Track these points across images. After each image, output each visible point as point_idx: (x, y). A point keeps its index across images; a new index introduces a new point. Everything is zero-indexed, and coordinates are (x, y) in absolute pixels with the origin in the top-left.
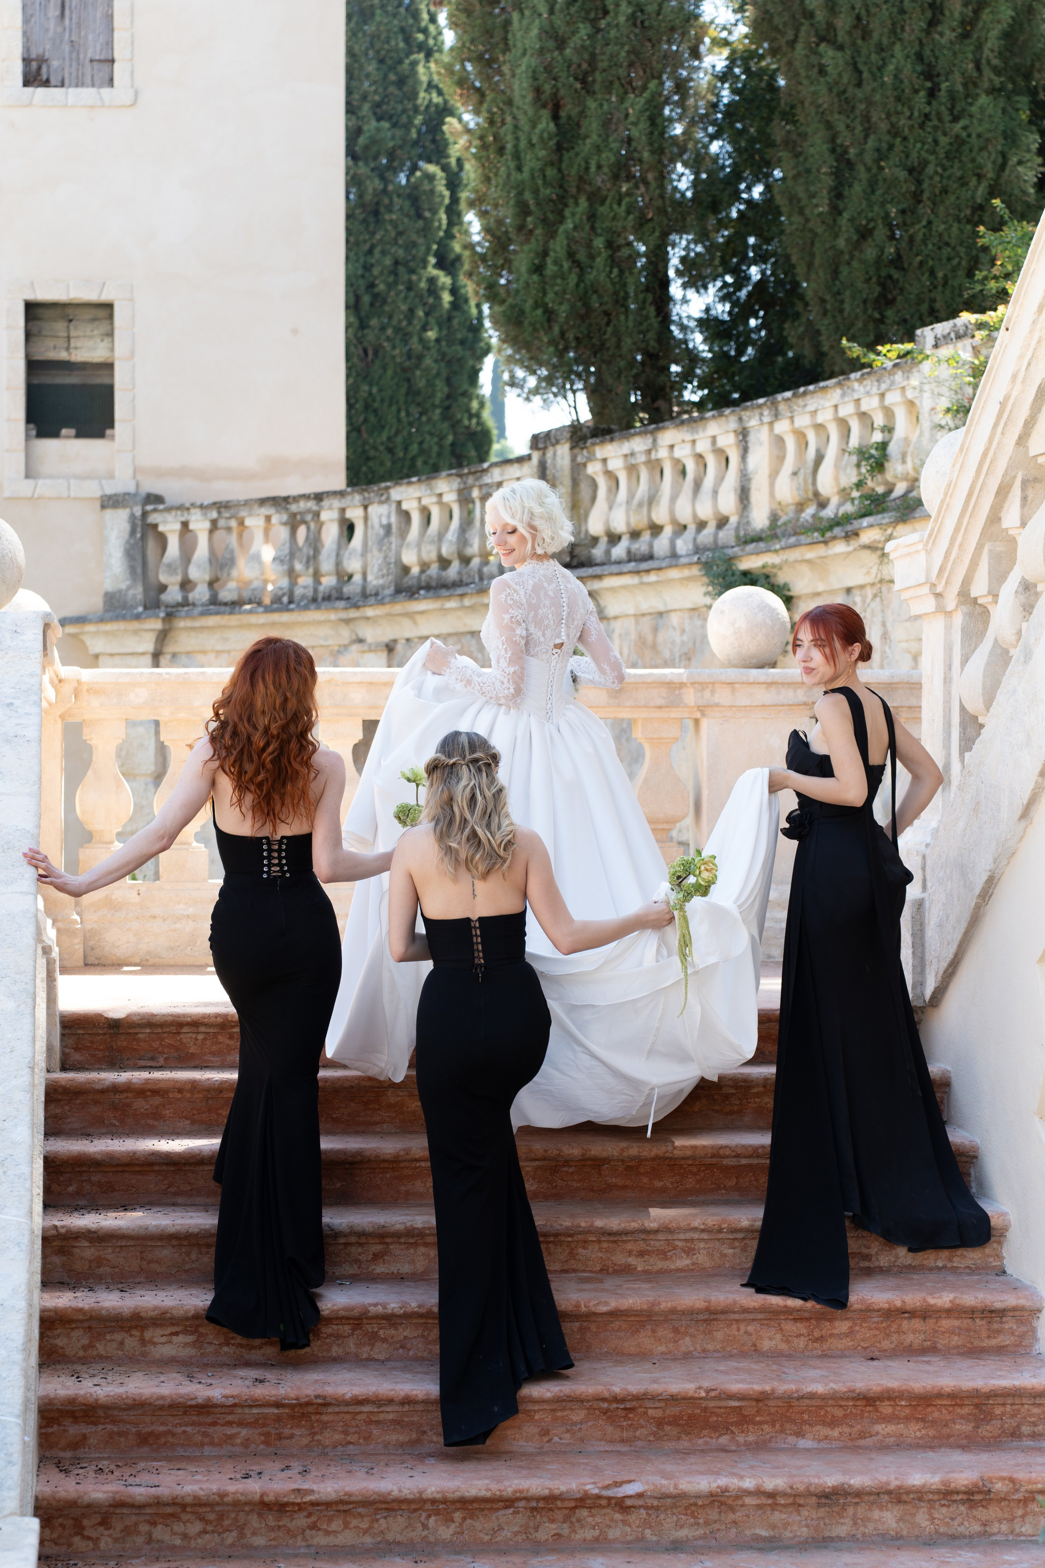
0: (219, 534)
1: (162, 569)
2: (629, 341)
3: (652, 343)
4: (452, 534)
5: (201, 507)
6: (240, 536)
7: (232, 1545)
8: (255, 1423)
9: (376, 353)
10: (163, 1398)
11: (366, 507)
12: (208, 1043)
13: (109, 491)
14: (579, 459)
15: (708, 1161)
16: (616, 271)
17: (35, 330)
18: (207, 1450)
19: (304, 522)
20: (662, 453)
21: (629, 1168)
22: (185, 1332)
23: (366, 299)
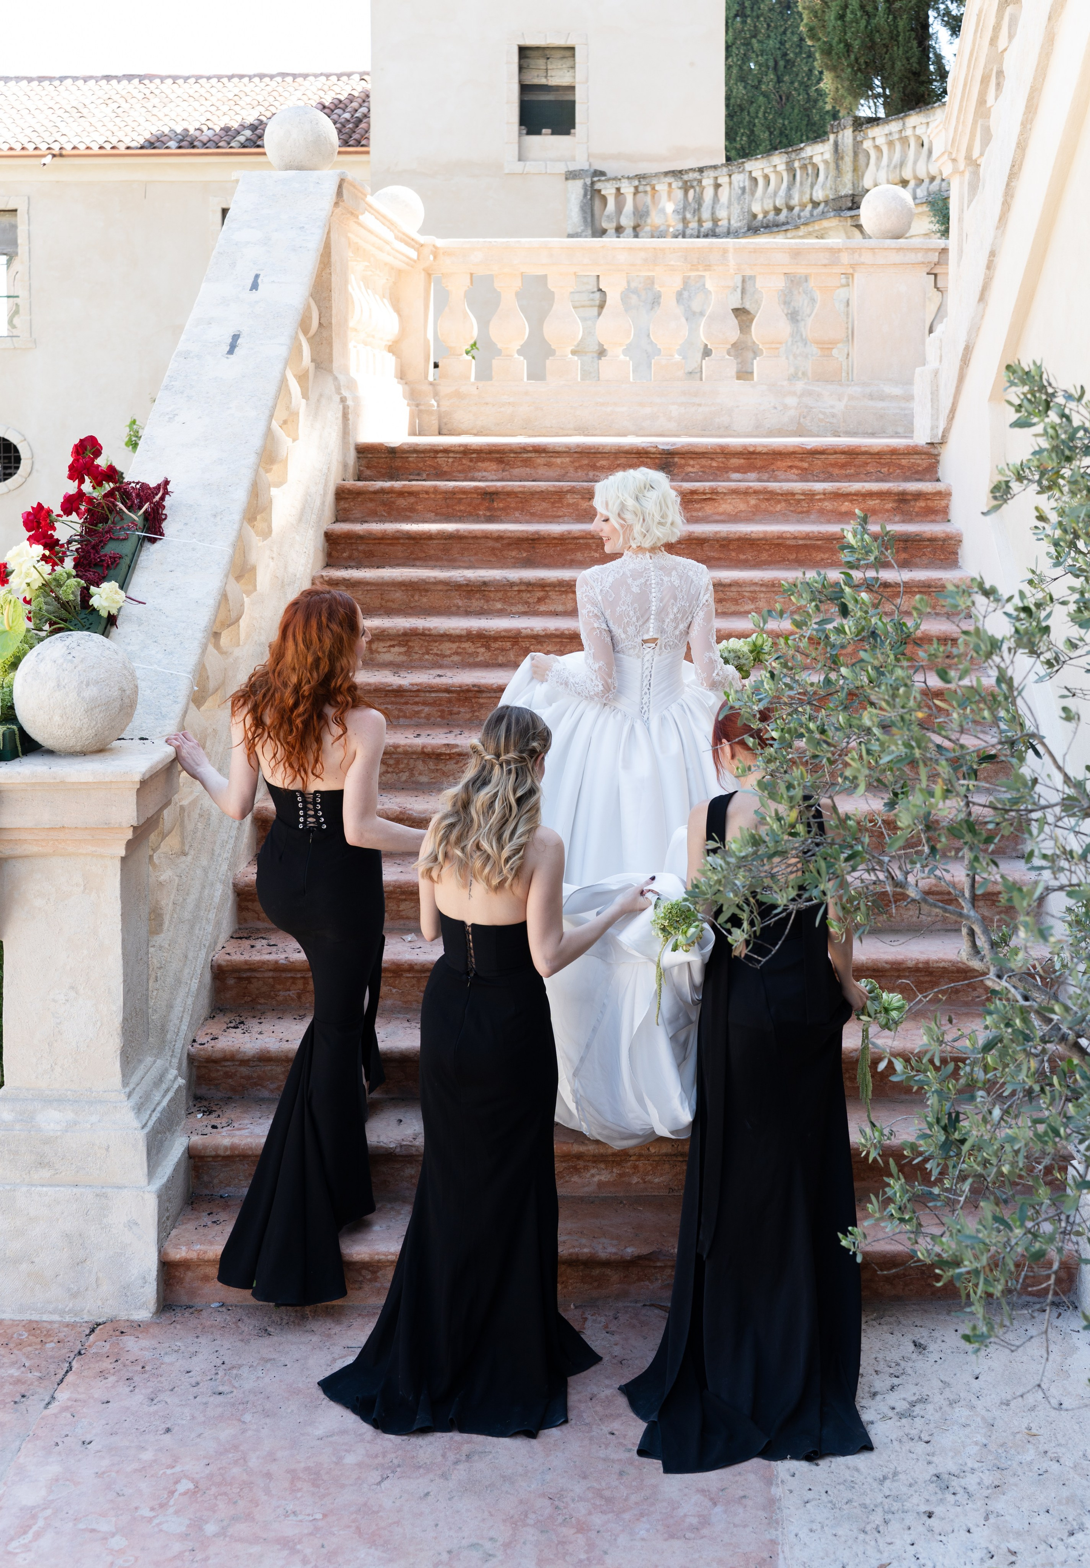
0: (639, 196)
1: (604, 219)
2: (899, 63)
3: (915, 65)
4: (782, 192)
5: (628, 178)
6: (653, 197)
7: (406, 781)
8: (434, 703)
9: (788, 99)
10: (369, 684)
11: (730, 176)
12: (456, 464)
13: (571, 169)
14: (859, 139)
15: (776, 542)
16: (891, 17)
17: (525, 65)
18: (402, 721)
19: (692, 187)
20: (909, 132)
21: (722, 546)
22: (399, 645)
23: (782, 63)
